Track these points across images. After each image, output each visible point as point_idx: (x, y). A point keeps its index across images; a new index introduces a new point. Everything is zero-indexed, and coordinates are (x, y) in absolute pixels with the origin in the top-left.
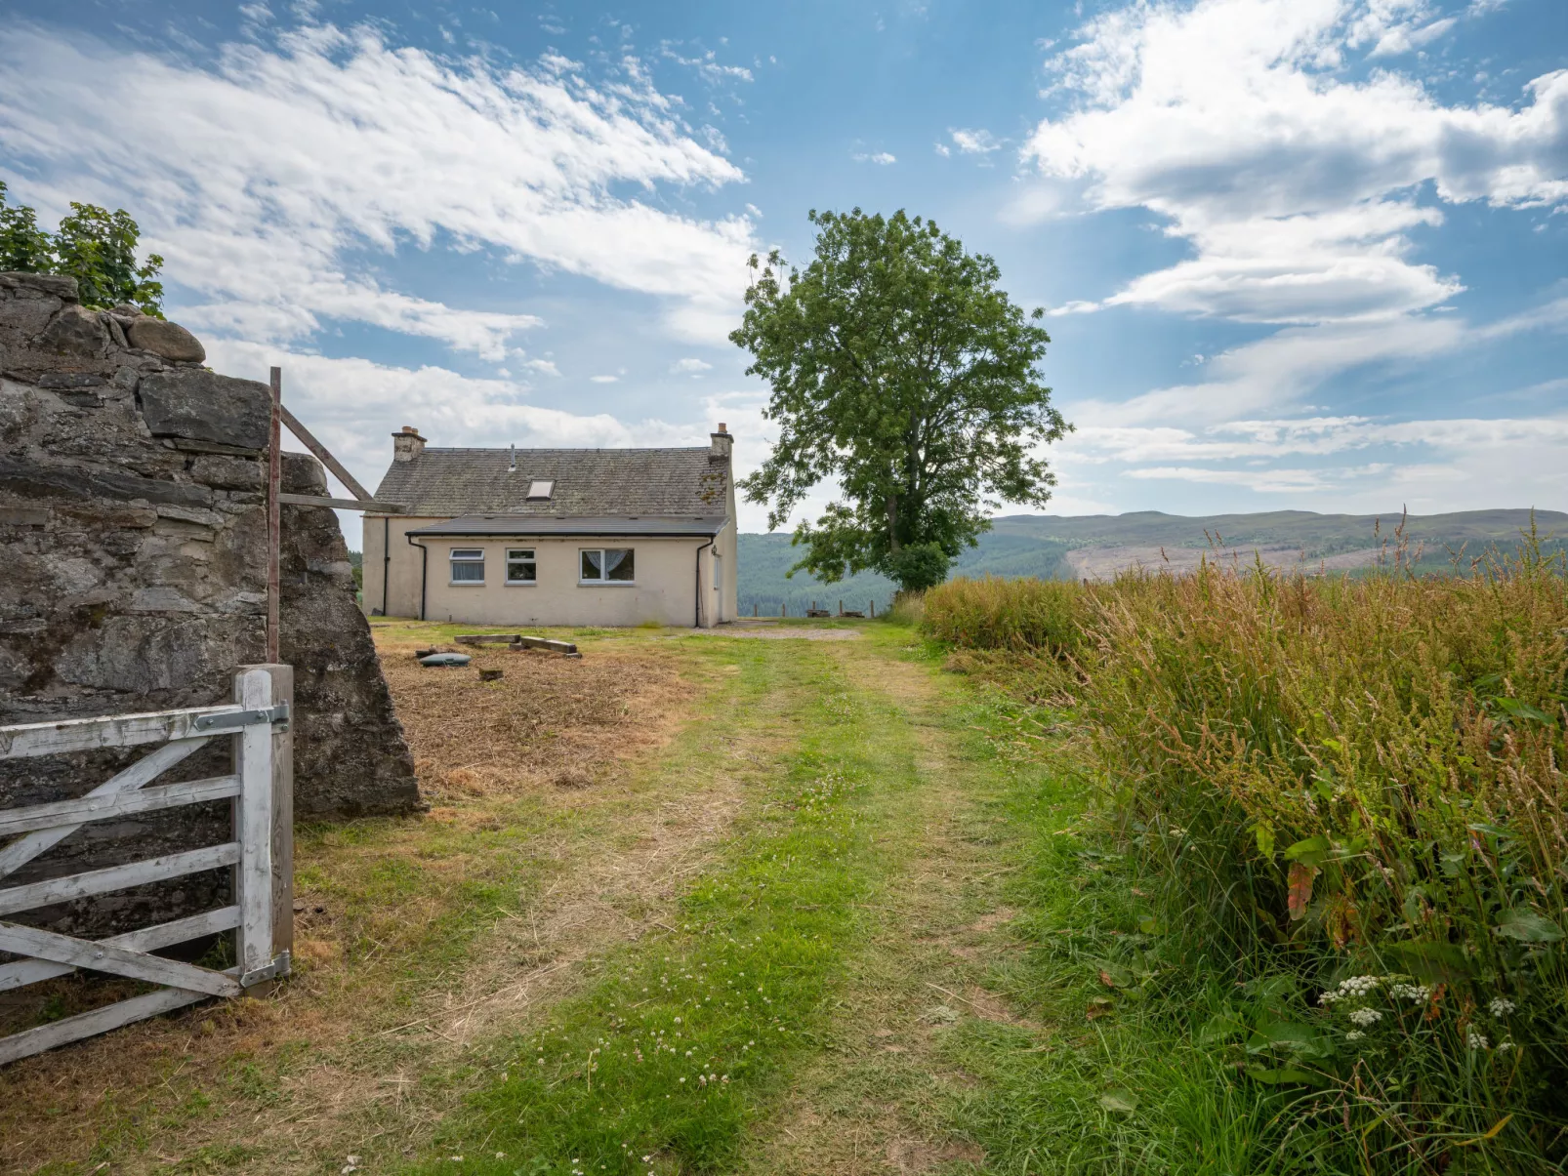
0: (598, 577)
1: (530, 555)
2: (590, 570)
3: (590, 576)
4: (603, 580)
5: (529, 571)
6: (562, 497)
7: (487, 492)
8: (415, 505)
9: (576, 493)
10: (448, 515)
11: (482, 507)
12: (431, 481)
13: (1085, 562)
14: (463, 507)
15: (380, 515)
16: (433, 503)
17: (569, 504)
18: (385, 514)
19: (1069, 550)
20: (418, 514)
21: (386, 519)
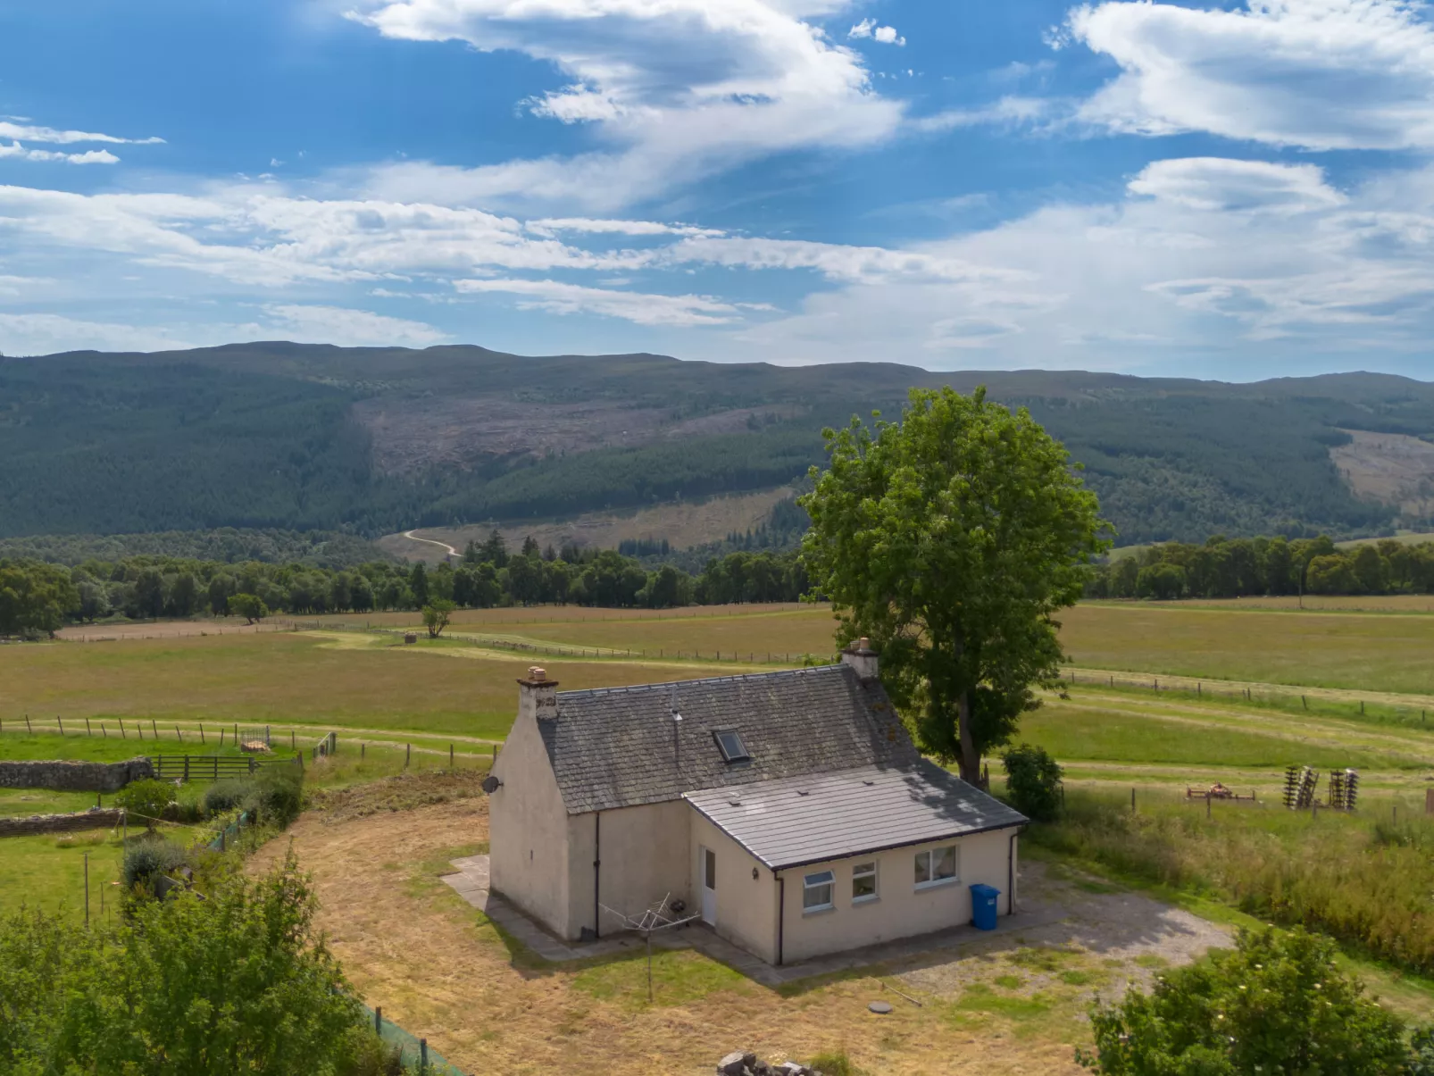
0: (928, 879)
1: (870, 868)
2: (921, 874)
4: (931, 882)
5: (870, 886)
6: (759, 754)
7: (677, 756)
8: (615, 788)
9: (768, 746)
10: (664, 798)
11: (691, 781)
12: (602, 746)
13: (381, 420)
14: (669, 783)
15: (588, 809)
16: (633, 782)
17: (773, 764)
18: (593, 807)
19: (355, 399)
20: (631, 802)
21: (598, 813)
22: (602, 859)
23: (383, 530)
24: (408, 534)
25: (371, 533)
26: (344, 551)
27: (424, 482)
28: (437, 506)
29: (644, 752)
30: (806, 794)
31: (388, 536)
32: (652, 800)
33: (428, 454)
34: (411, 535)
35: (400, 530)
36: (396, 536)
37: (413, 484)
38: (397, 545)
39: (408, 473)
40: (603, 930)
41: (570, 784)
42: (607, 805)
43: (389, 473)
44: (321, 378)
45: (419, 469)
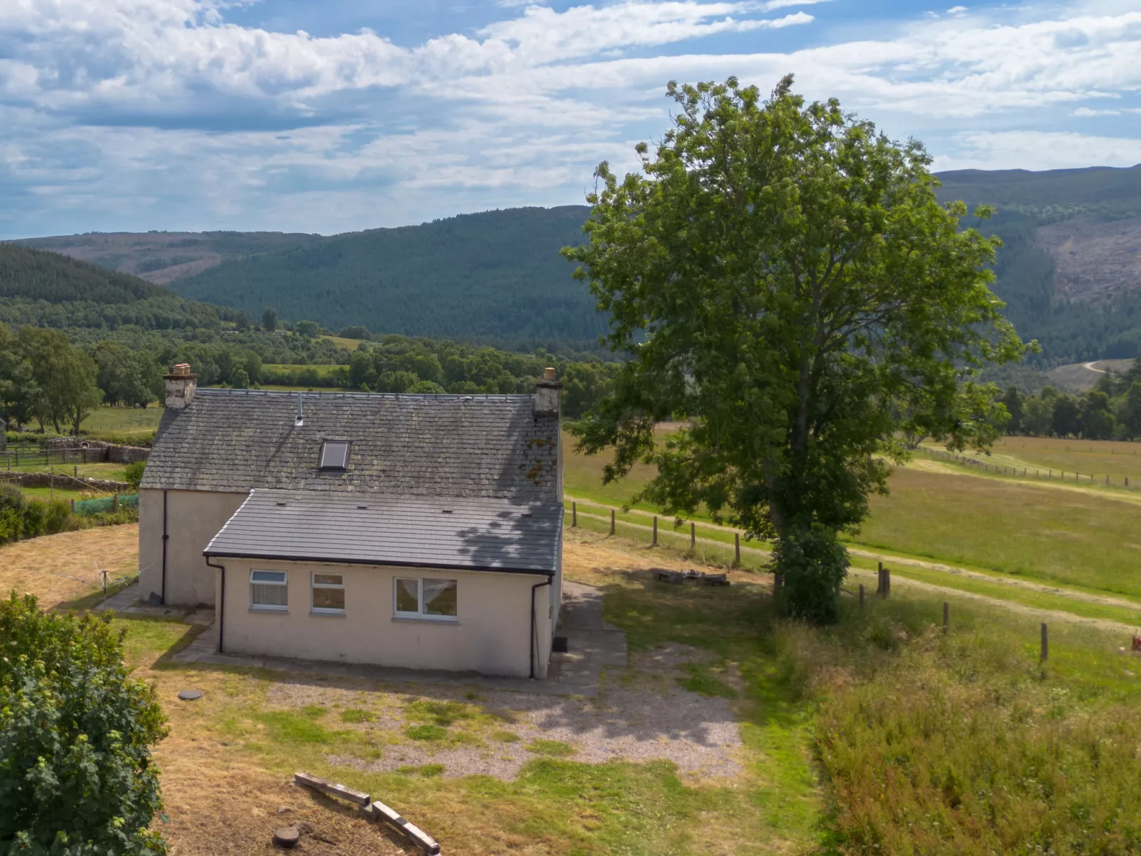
0: (416, 610)
1: (338, 580)
2: (406, 602)
3: (405, 609)
4: (420, 614)
5: (337, 600)
6: (359, 467)
7: (274, 456)
8: (194, 474)
9: (375, 462)
10: (233, 489)
11: (270, 479)
12: (210, 437)
13: (1068, 246)
14: (248, 478)
15: (158, 486)
16: (214, 471)
17: (368, 478)
18: (163, 486)
19: (1042, 224)
20: (199, 487)
21: (165, 492)
22: (169, 533)
23: (1060, 360)
24: (1088, 366)
25: (1045, 362)
26: (1004, 379)
27: (1113, 310)
28: (1126, 335)
29: (244, 448)
30: (364, 508)
31: (1065, 367)
32: (221, 489)
33: (1122, 279)
34: (1092, 366)
35: (1080, 360)
36: (1076, 366)
37: (1101, 312)
38: (1074, 377)
39: (1095, 300)
40: (171, 597)
41: (158, 463)
42: (176, 486)
43: (1072, 300)
44: (1005, 204)
45: (1109, 296)
